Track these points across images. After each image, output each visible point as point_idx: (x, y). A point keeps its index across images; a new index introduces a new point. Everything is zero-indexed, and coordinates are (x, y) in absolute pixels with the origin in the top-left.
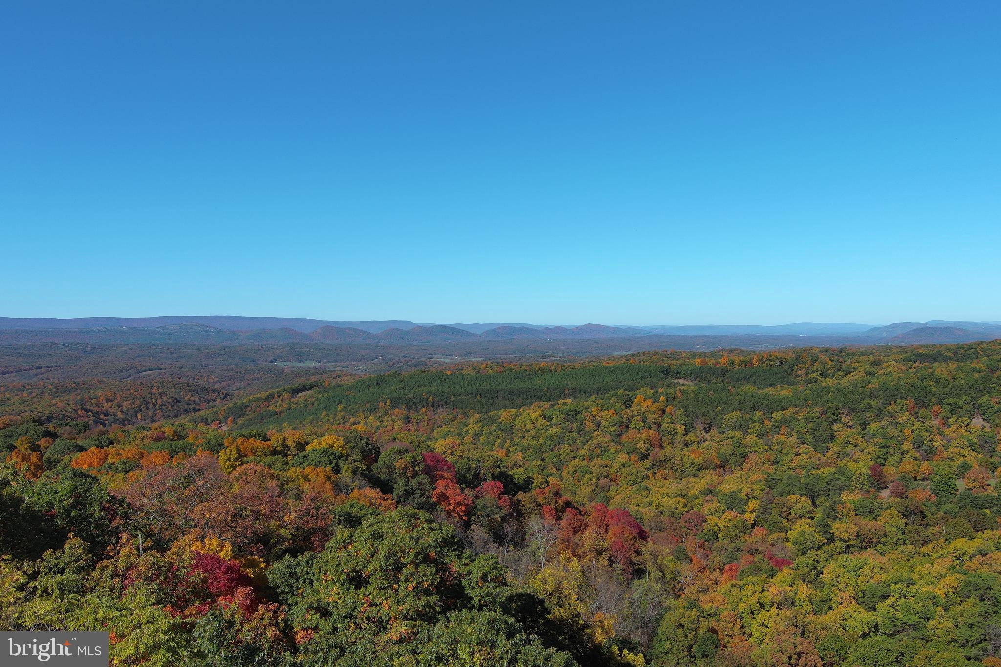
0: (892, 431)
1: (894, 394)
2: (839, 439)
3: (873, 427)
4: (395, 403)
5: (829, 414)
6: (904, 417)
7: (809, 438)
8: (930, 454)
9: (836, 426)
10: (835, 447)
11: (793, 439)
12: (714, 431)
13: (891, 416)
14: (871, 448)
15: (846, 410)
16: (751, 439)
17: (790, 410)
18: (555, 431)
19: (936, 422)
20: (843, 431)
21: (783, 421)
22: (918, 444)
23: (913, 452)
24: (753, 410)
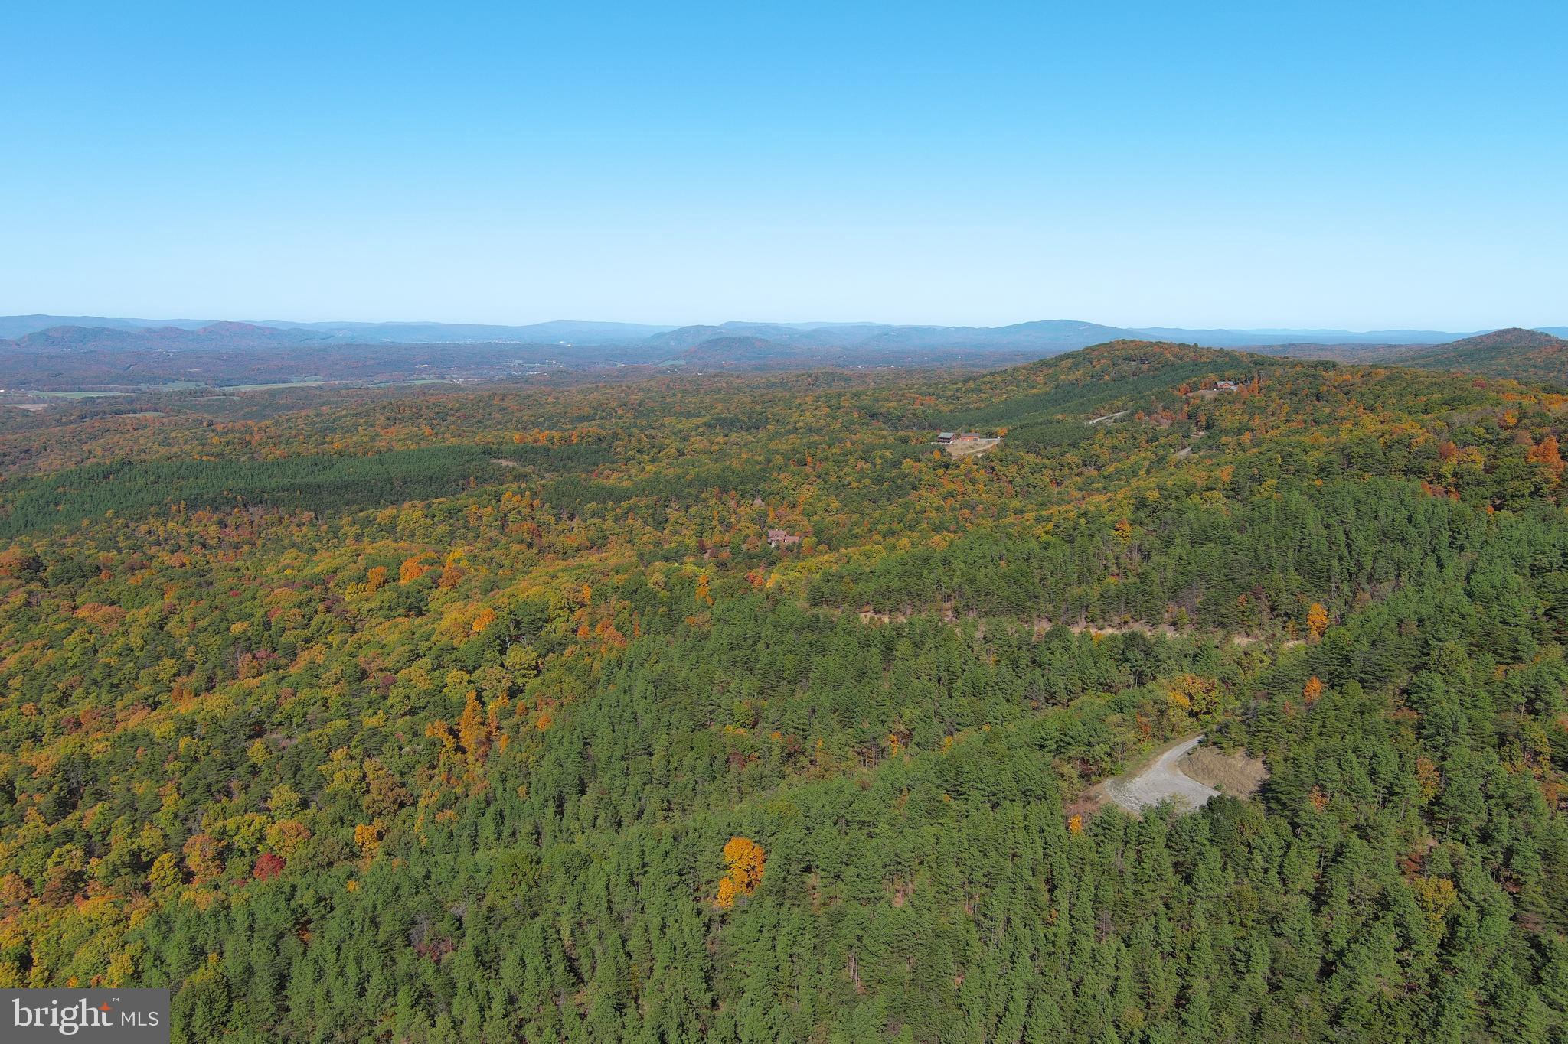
0: (706, 513)
1: (705, 484)
2: (672, 520)
3: (693, 510)
4: (193, 504)
5: (662, 501)
6: (713, 502)
7: (650, 521)
8: (728, 527)
9: (668, 511)
10: (669, 527)
11: (639, 522)
12: (577, 520)
13: (704, 501)
14: (692, 526)
15: (673, 498)
16: (608, 524)
17: (634, 500)
18: (442, 528)
19: (733, 503)
20: (673, 514)
21: (630, 509)
22: (722, 522)
23: (719, 527)
24: (605, 499)
